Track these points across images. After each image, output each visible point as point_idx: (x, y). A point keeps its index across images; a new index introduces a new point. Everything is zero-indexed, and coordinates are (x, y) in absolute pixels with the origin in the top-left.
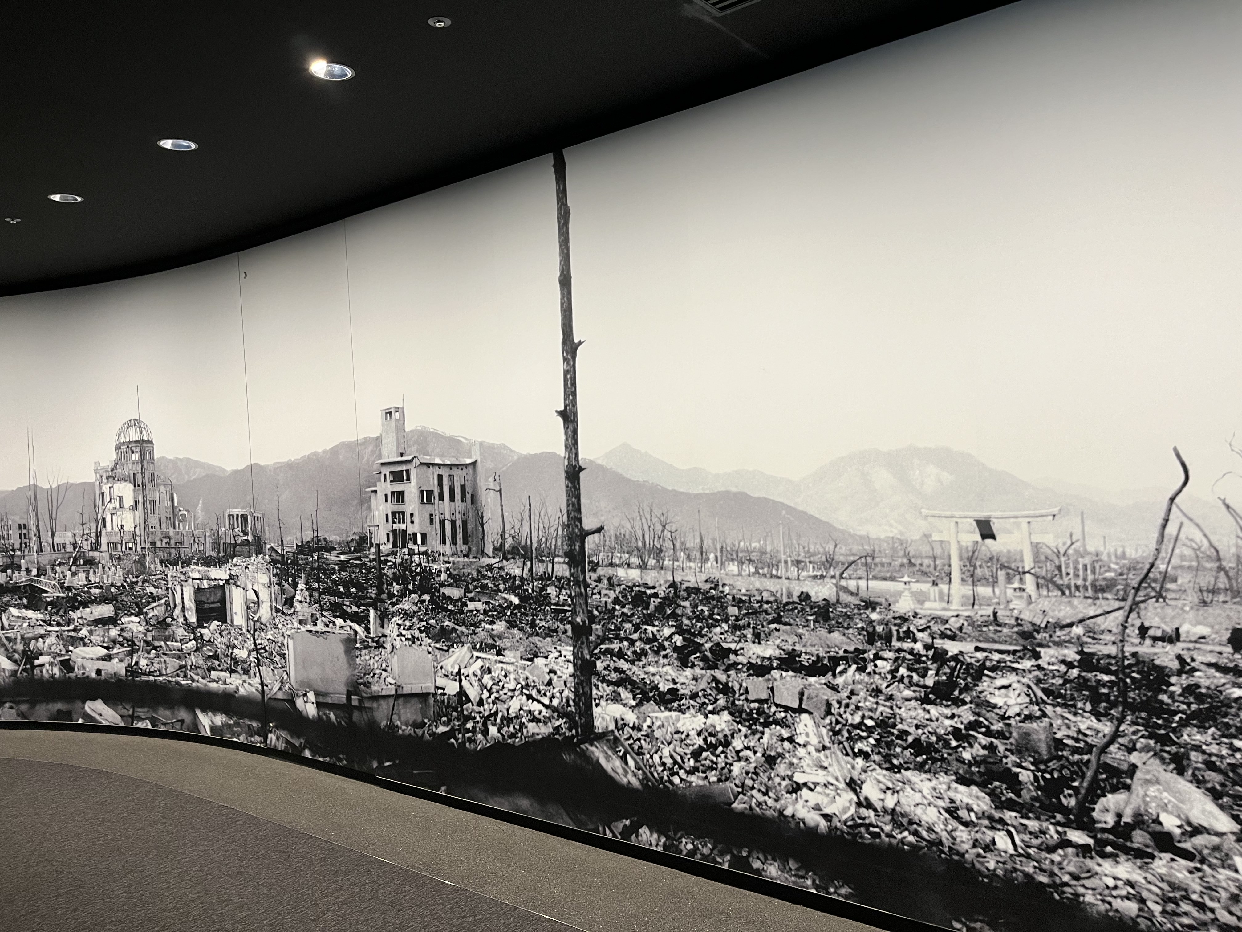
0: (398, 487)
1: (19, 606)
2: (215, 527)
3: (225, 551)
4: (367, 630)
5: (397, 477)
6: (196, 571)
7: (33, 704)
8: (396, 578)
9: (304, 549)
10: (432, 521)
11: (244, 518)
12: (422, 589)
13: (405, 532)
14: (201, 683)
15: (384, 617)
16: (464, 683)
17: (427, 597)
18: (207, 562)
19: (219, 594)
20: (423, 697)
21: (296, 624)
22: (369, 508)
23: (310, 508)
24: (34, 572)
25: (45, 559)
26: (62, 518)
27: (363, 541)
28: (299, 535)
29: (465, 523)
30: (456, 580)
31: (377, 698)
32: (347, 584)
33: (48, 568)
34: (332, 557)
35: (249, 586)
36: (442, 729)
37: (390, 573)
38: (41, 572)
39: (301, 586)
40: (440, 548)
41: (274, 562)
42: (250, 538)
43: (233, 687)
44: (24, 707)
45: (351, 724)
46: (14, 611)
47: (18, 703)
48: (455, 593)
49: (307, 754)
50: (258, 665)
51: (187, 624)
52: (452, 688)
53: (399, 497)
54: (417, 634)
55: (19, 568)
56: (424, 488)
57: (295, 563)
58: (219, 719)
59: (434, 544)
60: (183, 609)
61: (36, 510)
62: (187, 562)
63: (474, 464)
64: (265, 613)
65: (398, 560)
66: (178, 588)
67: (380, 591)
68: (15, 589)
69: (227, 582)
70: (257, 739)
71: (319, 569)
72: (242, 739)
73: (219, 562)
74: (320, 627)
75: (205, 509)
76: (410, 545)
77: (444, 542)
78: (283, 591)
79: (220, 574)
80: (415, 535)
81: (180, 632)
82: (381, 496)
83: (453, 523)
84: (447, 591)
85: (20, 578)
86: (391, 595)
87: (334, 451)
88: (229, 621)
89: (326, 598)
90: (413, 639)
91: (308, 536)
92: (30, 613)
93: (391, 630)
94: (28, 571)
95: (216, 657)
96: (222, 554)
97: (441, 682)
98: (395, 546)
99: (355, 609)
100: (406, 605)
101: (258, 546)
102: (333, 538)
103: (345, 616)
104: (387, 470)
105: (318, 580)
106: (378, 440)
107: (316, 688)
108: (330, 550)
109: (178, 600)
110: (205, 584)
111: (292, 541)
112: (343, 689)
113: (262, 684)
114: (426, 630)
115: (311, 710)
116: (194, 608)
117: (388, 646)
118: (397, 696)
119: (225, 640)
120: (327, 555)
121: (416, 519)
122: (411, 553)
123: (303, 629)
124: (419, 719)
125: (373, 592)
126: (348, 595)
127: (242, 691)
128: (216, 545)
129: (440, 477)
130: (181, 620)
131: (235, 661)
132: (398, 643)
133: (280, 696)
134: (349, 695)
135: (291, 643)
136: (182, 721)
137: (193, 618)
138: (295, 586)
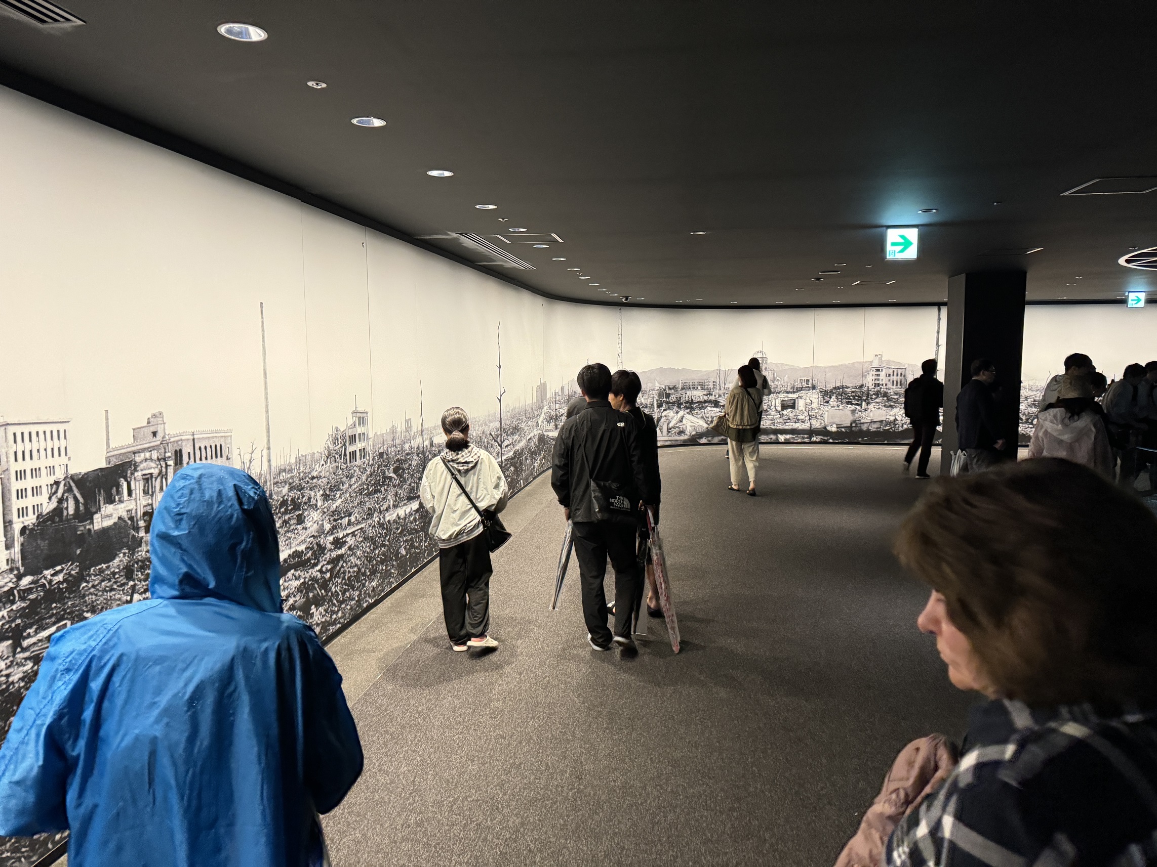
0: (878, 373)
1: (711, 407)
2: (793, 383)
3: (797, 389)
4: (861, 407)
5: (878, 370)
6: (782, 396)
7: (713, 437)
8: (874, 394)
9: (835, 388)
10: (889, 381)
11: (808, 381)
12: (884, 396)
13: (879, 384)
14: (780, 427)
15: (868, 404)
16: (896, 417)
17: (885, 398)
18: (788, 393)
19: (792, 401)
20: (881, 421)
21: (829, 407)
22: (866, 378)
23: (840, 377)
24: (717, 396)
25: (721, 392)
26: (729, 379)
27: (862, 386)
28: (834, 384)
29: (901, 382)
30: (896, 394)
31: (863, 423)
32: (853, 396)
33: (722, 395)
34: (849, 390)
35: (808, 398)
36: (887, 428)
37: (872, 393)
38: (720, 396)
39: (834, 397)
40: (892, 387)
41: (821, 392)
42: (810, 385)
43: (796, 427)
44: (710, 438)
45: (852, 431)
46: (709, 408)
47: (708, 437)
48: (896, 397)
49: (831, 441)
50: (810, 419)
51: (776, 410)
52: (892, 418)
53: (878, 375)
54: (880, 407)
55: (712, 395)
56: (888, 373)
57: (831, 391)
58: (788, 436)
59: (890, 385)
60: (775, 406)
61: (719, 376)
62: (779, 393)
63: (906, 368)
64: (815, 405)
65: (876, 390)
66: (774, 400)
67: (868, 397)
68: (710, 402)
69: (797, 398)
70: (806, 440)
71: (842, 393)
72: (799, 441)
73: (794, 392)
74: (841, 407)
75: (788, 377)
76: (881, 386)
77: (893, 385)
78: (824, 399)
79: (794, 396)
80: (883, 385)
81: (773, 413)
82: (871, 375)
83: (897, 382)
84: (892, 397)
85: (712, 398)
86: (871, 398)
87: (853, 364)
88: (796, 408)
89: (844, 400)
90: (879, 408)
91: (838, 384)
92: (715, 409)
93: (871, 407)
94: (715, 396)
95: (789, 419)
96: (795, 390)
97: (887, 417)
98: (875, 386)
99: (856, 402)
100: (877, 400)
101: (814, 388)
102: (849, 385)
103: (852, 404)
104: (874, 369)
105: (842, 396)
106: (872, 362)
107: (837, 423)
108: (847, 388)
109: (773, 403)
110: (786, 399)
111: (830, 387)
112: (850, 423)
113: (811, 425)
114: (885, 406)
115: (834, 429)
116: (780, 405)
117: (869, 411)
118: (871, 422)
119: (794, 414)
120: (846, 389)
121: (884, 381)
122: (881, 388)
123: (833, 409)
124: (879, 426)
125: (865, 398)
126: (854, 399)
127: (800, 428)
128: (793, 388)
129: (894, 371)
130: (774, 409)
131: (798, 420)
132: (873, 409)
133: (820, 427)
134: (851, 424)
135: (826, 413)
136: (771, 439)
137: (779, 408)
138: (830, 398)
